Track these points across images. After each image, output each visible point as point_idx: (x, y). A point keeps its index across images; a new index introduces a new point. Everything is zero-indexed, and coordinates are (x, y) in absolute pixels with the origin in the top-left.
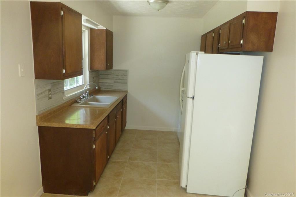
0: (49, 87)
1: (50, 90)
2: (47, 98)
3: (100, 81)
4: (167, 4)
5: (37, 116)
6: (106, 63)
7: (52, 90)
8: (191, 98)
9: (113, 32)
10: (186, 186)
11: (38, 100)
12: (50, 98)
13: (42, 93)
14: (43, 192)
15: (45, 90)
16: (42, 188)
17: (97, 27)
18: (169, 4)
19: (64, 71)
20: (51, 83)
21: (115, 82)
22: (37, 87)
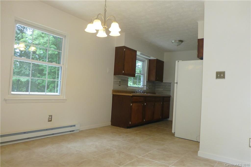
0: (120, 81)
1: (120, 82)
2: (119, 85)
3: (156, 89)
4: (182, 43)
5: (112, 90)
6: (156, 77)
7: (121, 82)
8: (176, 83)
9: (164, 62)
10: (175, 133)
11: (114, 84)
12: (120, 85)
13: (116, 82)
14: (110, 125)
15: (117, 81)
16: (110, 123)
17: (150, 58)
18: (183, 43)
19: (123, 72)
20: (121, 79)
21: (164, 90)
22: (114, 78)
